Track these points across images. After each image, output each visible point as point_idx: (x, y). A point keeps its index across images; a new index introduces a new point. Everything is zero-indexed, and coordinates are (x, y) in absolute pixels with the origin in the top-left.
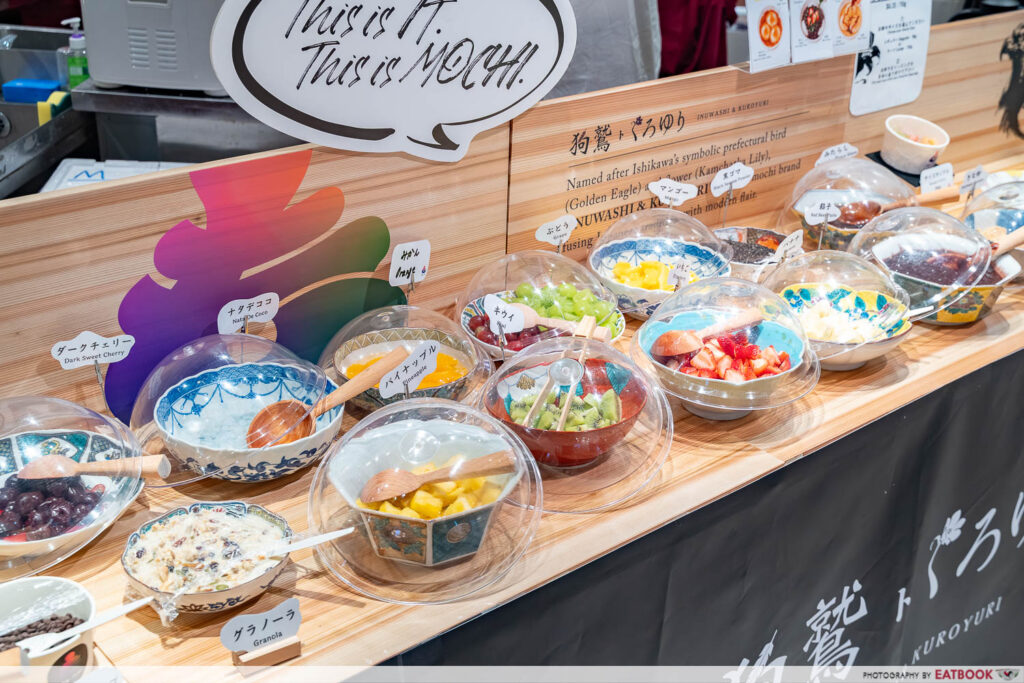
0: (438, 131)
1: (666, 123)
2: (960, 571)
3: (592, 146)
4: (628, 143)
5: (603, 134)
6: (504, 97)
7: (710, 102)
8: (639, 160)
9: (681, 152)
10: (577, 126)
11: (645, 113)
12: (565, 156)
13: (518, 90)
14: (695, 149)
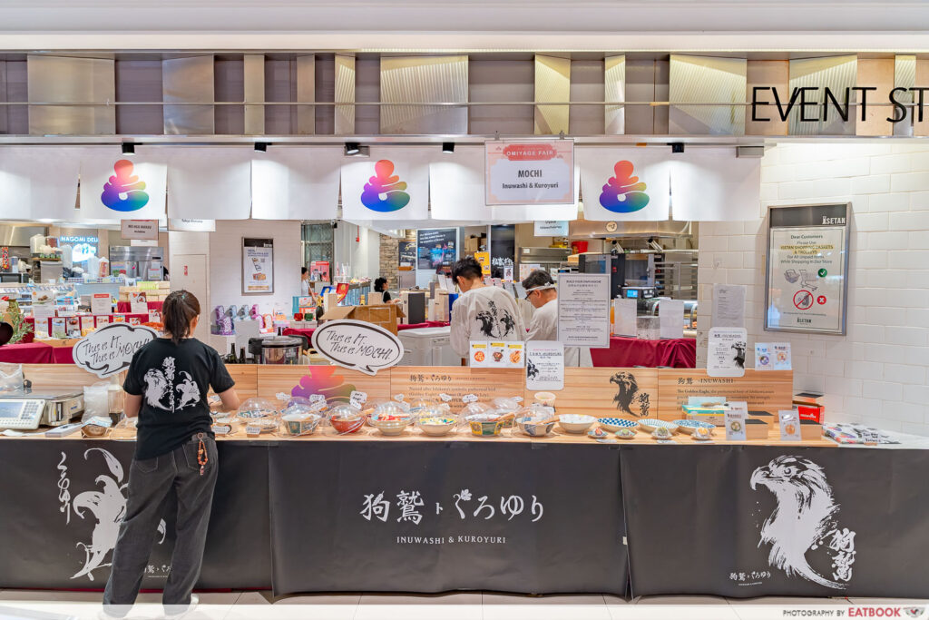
0: (367, 367)
1: (444, 378)
2: (476, 514)
3: (418, 379)
4: (430, 381)
5: (421, 377)
6: (384, 362)
7: (460, 374)
8: (435, 387)
9: (451, 387)
10: (413, 373)
11: (436, 374)
12: (408, 380)
13: (388, 361)
14: (457, 387)
